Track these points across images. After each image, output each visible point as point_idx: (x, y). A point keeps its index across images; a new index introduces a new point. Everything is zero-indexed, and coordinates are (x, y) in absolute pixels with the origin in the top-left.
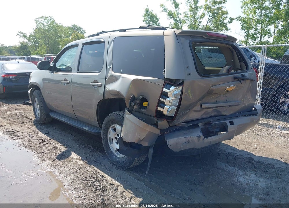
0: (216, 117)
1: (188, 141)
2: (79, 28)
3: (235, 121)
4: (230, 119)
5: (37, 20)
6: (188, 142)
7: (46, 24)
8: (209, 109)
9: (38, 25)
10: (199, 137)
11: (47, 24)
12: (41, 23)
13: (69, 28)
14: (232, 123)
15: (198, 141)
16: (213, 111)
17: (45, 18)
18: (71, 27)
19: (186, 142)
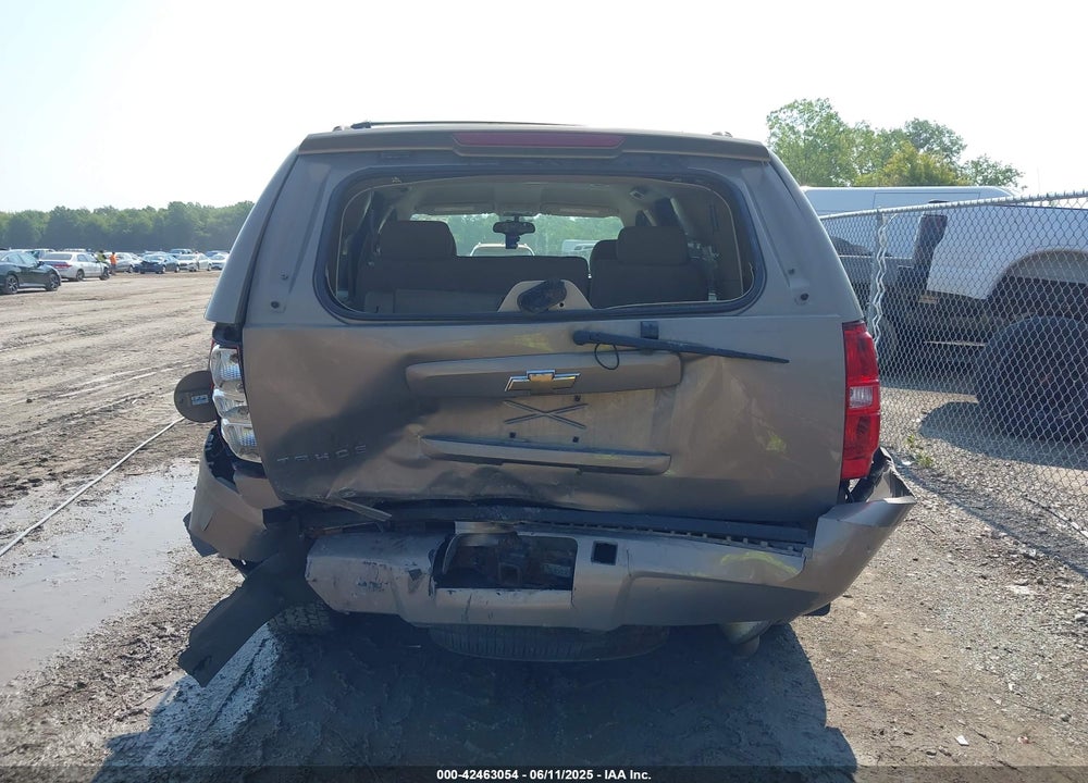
0: (527, 509)
1: (374, 580)
2: (939, 132)
3: (624, 545)
4: (603, 534)
5: (774, 115)
6: (375, 584)
7: (801, 129)
8: (459, 464)
9: (773, 134)
10: (415, 575)
11: (808, 126)
12: (787, 125)
13: (896, 134)
14: (605, 554)
15: (412, 591)
16: (480, 473)
17: (801, 107)
18: (905, 131)
19: (365, 584)
